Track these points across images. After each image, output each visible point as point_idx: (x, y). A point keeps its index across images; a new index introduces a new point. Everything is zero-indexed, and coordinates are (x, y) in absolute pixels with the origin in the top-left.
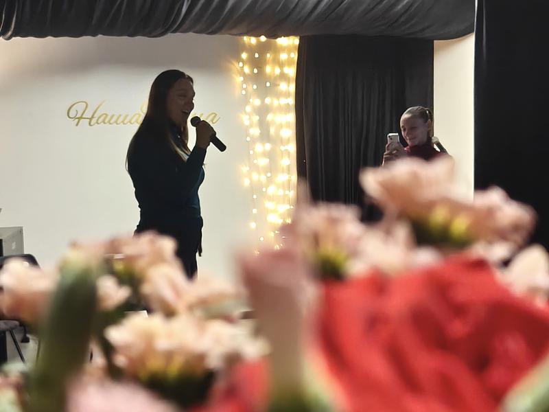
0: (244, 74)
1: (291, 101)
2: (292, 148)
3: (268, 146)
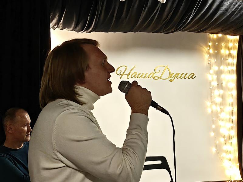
0: (210, 54)
1: (235, 68)
2: (235, 93)
3: (221, 92)
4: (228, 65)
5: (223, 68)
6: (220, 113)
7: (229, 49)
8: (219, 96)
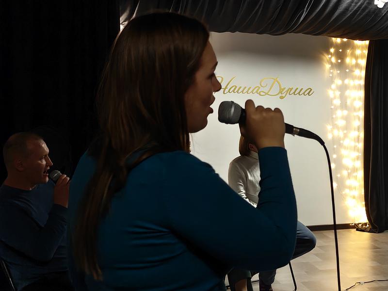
0: (331, 63)
1: (362, 82)
2: (361, 114)
3: (345, 112)
4: (354, 78)
5: (347, 81)
6: (343, 139)
7: (357, 58)
8: (343, 118)
